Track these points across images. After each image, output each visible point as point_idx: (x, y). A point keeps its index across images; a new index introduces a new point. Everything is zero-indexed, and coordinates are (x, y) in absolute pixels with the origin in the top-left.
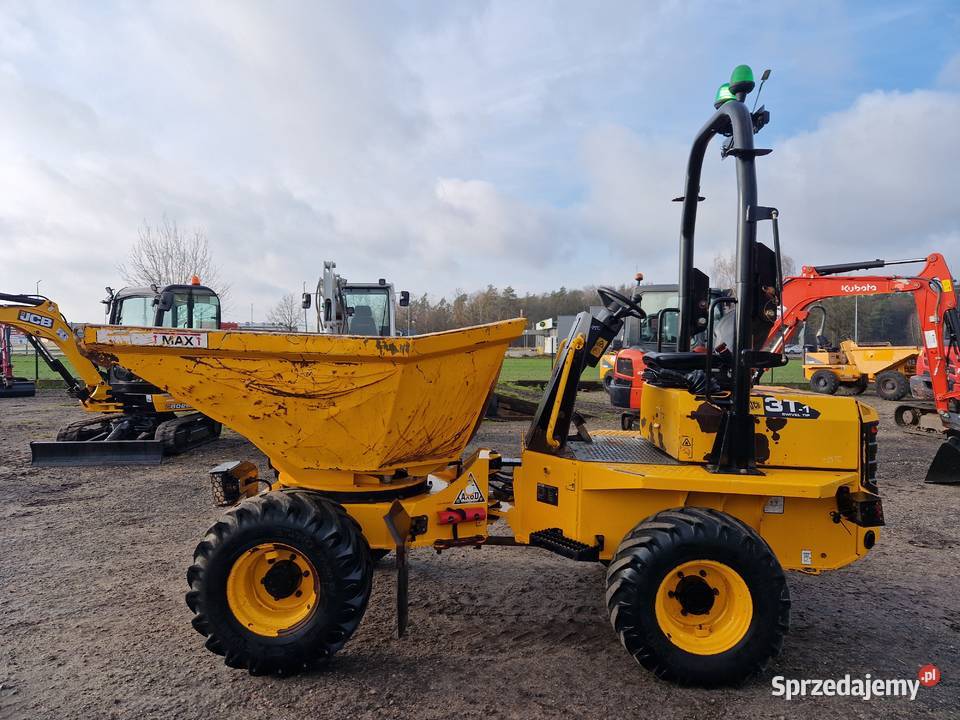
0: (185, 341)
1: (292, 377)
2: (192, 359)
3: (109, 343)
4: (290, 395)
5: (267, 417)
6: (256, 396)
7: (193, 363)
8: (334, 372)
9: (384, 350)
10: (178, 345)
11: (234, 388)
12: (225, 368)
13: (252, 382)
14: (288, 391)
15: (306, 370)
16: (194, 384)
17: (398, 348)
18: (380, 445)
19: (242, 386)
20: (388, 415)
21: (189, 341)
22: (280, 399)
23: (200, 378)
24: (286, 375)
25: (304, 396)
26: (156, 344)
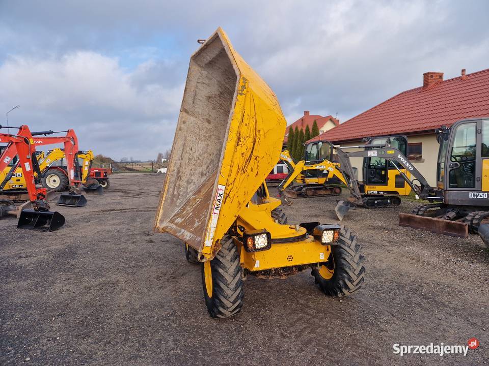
0: (220, 198)
1: (245, 147)
5: (258, 168)
6: (249, 168)
7: (228, 198)
8: (246, 125)
9: (243, 92)
10: (221, 201)
12: (234, 182)
13: (243, 169)
14: (250, 151)
15: (242, 140)
16: (237, 201)
17: (244, 84)
21: (220, 195)
22: (253, 158)
23: (236, 196)
24: (244, 150)
25: (254, 144)
26: (218, 214)
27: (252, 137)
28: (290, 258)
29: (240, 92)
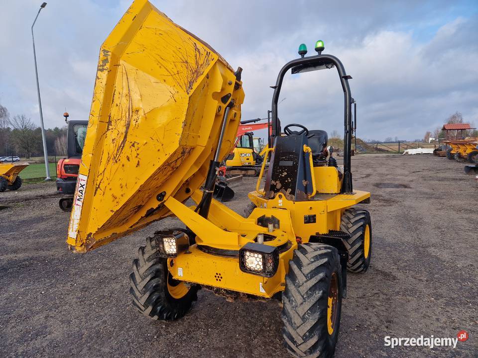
0: (81, 188)
1: (116, 132)
2: (96, 190)
4: (125, 137)
5: (138, 156)
6: (123, 158)
7: (99, 189)
8: (117, 105)
9: (105, 67)
10: (83, 192)
11: (117, 170)
12: (104, 172)
13: (115, 158)
14: (123, 137)
15: (113, 123)
16: (111, 194)
17: (105, 58)
18: (171, 89)
19: (116, 165)
20: (153, 80)
22: (127, 144)
23: (108, 188)
24: (114, 136)
25: (128, 128)
26: (81, 206)
27: (124, 119)
28: (218, 277)
29: (101, 68)
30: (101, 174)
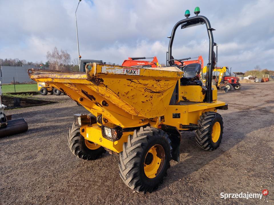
0: (133, 72)
2: (130, 80)
3: (106, 73)
4: (155, 92)
5: (147, 101)
6: (147, 93)
8: (165, 84)
11: (141, 91)
12: (140, 83)
13: (146, 88)
14: (155, 91)
15: (159, 83)
16: (129, 91)
19: (143, 90)
21: (134, 72)
22: (152, 94)
23: (132, 88)
25: (158, 92)
26: (124, 74)
27: (161, 89)
28: (101, 140)
30: (138, 82)
